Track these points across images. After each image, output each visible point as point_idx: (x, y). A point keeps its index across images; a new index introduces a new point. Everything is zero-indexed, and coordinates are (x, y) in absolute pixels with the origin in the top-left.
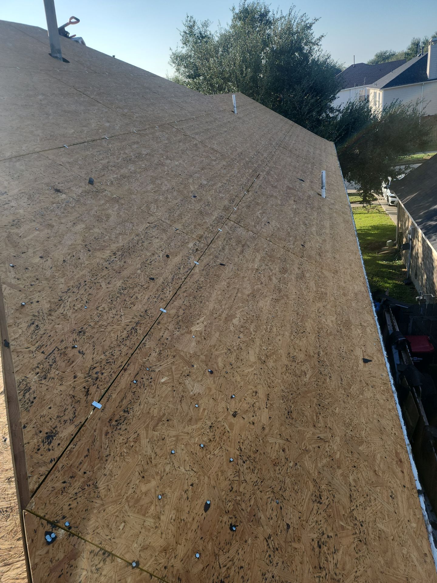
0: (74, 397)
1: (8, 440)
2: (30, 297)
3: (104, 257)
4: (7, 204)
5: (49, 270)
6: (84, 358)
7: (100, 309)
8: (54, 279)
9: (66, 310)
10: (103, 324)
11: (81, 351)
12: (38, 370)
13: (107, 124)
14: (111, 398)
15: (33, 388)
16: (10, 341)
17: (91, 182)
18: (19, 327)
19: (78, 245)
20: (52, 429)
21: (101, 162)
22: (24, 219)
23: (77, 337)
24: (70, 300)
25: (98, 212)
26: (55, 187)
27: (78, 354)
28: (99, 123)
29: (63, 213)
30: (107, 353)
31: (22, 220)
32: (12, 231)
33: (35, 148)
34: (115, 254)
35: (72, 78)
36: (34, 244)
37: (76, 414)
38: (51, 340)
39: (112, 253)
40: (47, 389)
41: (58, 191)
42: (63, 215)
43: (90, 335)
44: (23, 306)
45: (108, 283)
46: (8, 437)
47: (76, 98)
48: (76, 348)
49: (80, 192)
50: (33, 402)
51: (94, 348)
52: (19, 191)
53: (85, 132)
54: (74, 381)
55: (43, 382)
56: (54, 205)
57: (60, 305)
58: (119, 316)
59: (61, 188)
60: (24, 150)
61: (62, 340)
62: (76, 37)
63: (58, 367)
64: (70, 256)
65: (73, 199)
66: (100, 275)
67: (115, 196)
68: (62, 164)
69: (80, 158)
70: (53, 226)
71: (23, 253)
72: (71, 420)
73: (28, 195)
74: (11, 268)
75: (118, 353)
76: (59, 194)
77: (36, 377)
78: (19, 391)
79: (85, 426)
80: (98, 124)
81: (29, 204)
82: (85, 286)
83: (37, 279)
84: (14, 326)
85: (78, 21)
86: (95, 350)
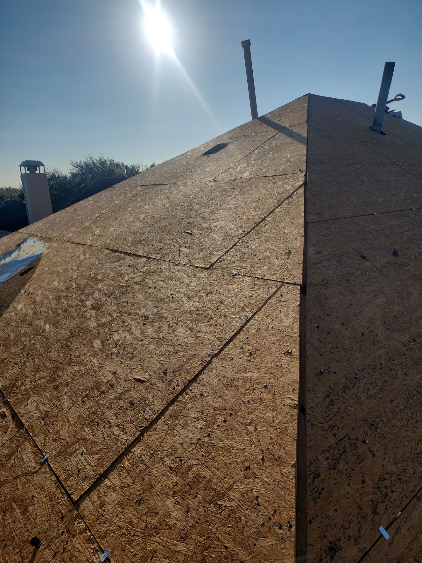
0: (360, 509)
1: (293, 529)
2: (328, 365)
3: (402, 341)
4: (320, 263)
5: (348, 340)
6: (374, 461)
7: (395, 403)
8: (352, 352)
9: (360, 391)
10: (396, 424)
11: (372, 450)
12: (328, 455)
13: (415, 195)
14: (400, 531)
15: (322, 476)
16: (307, 408)
17: (395, 253)
18: (316, 395)
19: (378, 320)
20: (336, 540)
21: (406, 233)
22: (332, 280)
23: (369, 430)
24: (365, 381)
25: (399, 288)
26: (362, 254)
27: (368, 452)
28: (407, 193)
29: (366, 281)
30: (399, 465)
31: (330, 281)
32: (321, 291)
33: (348, 213)
34: (414, 340)
35: (387, 150)
36: (337, 309)
37: (361, 534)
38: (344, 423)
39: (411, 338)
40: (335, 484)
41: (363, 257)
42: (366, 283)
43: (382, 434)
44: (321, 372)
45: (405, 374)
46: (293, 523)
47: (388, 168)
48: (367, 443)
49: (384, 262)
50: (320, 494)
51: (385, 452)
52: (332, 252)
53: (394, 201)
54: (363, 487)
55: (332, 472)
56: (359, 271)
57: (355, 384)
58: (415, 420)
59: (366, 255)
60: (340, 214)
61: (354, 428)
62: (394, 112)
63: (347, 460)
64: (368, 330)
65: (377, 268)
66: (396, 361)
67: (418, 273)
68: (370, 231)
69: (387, 227)
70: (356, 294)
71: (327, 315)
72: (355, 539)
73: (338, 257)
74: (316, 328)
75: (412, 471)
76: (364, 261)
77: (325, 463)
78: (310, 473)
79: (369, 556)
80: (406, 195)
81: (338, 267)
82: (381, 370)
83: (336, 347)
84: (311, 392)
85: (403, 97)
86: (386, 455)
